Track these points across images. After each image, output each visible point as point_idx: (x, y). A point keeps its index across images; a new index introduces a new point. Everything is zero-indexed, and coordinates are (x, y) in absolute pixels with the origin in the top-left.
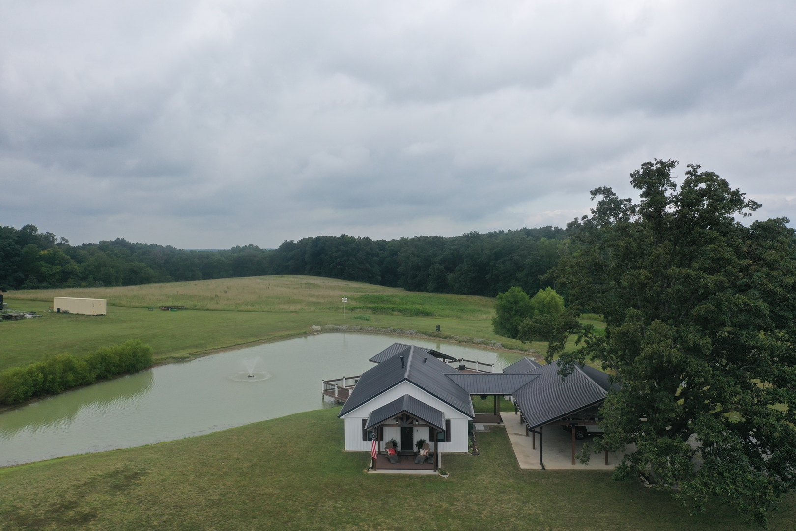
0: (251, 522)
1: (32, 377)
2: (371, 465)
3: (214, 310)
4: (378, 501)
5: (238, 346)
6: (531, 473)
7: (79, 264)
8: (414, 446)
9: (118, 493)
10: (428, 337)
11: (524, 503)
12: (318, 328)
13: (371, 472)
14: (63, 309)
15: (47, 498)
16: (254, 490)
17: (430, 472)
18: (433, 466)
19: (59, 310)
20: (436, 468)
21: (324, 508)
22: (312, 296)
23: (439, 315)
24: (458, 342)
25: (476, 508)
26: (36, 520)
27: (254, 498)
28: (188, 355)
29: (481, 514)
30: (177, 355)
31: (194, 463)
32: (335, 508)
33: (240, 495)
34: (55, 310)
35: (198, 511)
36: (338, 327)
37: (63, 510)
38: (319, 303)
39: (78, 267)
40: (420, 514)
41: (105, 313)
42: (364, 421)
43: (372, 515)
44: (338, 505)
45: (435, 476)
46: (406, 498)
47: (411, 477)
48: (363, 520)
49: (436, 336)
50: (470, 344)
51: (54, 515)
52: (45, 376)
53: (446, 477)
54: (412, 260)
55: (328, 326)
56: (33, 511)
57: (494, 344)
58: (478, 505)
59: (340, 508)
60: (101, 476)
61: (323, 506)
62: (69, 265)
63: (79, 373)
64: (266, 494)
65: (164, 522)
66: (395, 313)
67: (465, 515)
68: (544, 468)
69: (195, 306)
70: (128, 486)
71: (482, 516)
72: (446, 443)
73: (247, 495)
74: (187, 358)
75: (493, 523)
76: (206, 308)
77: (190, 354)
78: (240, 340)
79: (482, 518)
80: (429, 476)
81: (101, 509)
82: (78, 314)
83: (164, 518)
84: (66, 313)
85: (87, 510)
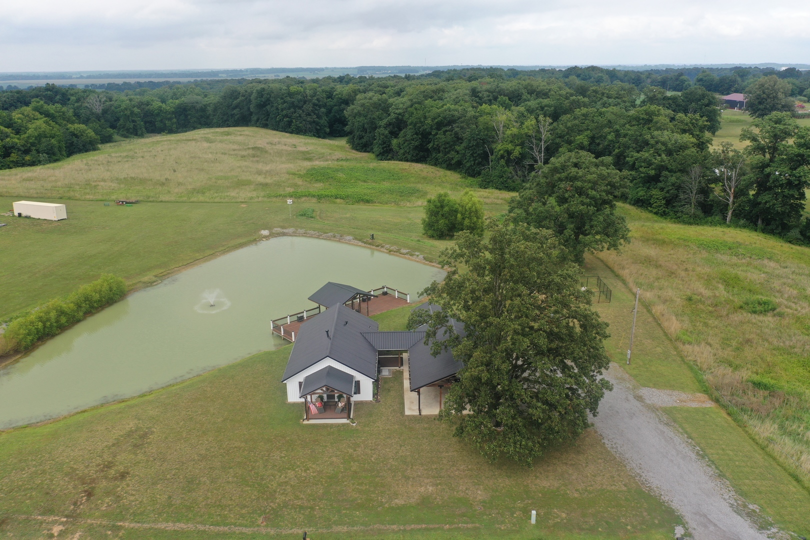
0: (229, 472)
1: (33, 326)
2: (305, 418)
3: (168, 202)
4: (308, 450)
5: (197, 261)
6: (412, 418)
7: (18, 136)
8: (336, 398)
9: (138, 452)
10: (363, 244)
11: (401, 446)
12: (265, 232)
13: (306, 422)
14: (24, 214)
15: (92, 459)
16: (228, 444)
17: (345, 421)
18: (346, 415)
19: (20, 215)
20: (349, 417)
21: (274, 458)
22: (259, 173)
23: (379, 202)
24: (388, 251)
25: (370, 452)
26: (91, 479)
27: (228, 451)
28: (154, 279)
29: (372, 457)
30: (146, 279)
31: (184, 420)
32: (281, 457)
33: (219, 449)
34: (16, 214)
35: (194, 465)
36: (285, 231)
37: (106, 469)
38: (266, 185)
39: (18, 139)
40: (334, 459)
41: (65, 217)
42: (300, 383)
43: (304, 462)
44: (283, 455)
45: (347, 424)
46: (326, 446)
47: (331, 426)
48: (298, 466)
49: (370, 244)
50: (398, 254)
51: (102, 474)
52: (44, 323)
53: (354, 425)
54: (358, 120)
55: (276, 229)
56: (86, 471)
57: (418, 256)
58: (371, 450)
59: (284, 457)
60: (122, 436)
61: (274, 456)
62: (8, 139)
63: (69, 315)
64: (236, 447)
65: (174, 475)
66: (338, 201)
67: (362, 458)
68: (420, 414)
69: (149, 197)
70: (142, 444)
71: (372, 459)
72: (358, 395)
73: (224, 449)
74: (155, 282)
75: (378, 464)
76: (160, 200)
77: (156, 276)
78: (197, 255)
79: (372, 461)
80: (343, 425)
81: (131, 466)
82: (39, 219)
83: (173, 472)
84: (27, 217)
85: (121, 468)
